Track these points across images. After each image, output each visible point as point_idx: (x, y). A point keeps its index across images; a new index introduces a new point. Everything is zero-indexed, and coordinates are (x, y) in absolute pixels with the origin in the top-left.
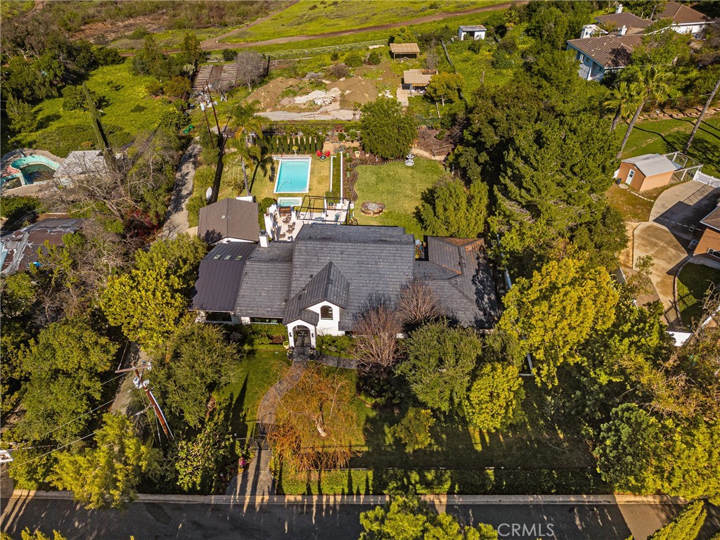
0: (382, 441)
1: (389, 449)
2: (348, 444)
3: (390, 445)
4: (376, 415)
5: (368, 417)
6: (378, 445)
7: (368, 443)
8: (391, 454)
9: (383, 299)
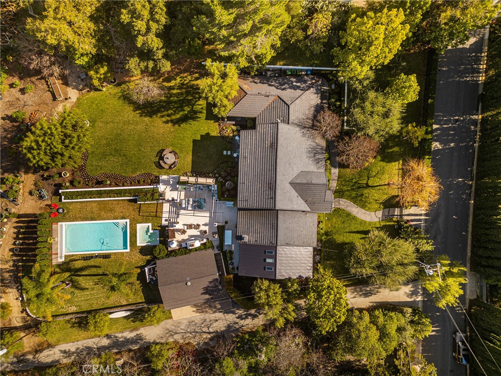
0: (397, 153)
1: (402, 150)
2: (398, 170)
3: (400, 149)
4: (380, 156)
5: (381, 161)
6: (400, 155)
7: (398, 160)
8: (405, 148)
9: (309, 149)
